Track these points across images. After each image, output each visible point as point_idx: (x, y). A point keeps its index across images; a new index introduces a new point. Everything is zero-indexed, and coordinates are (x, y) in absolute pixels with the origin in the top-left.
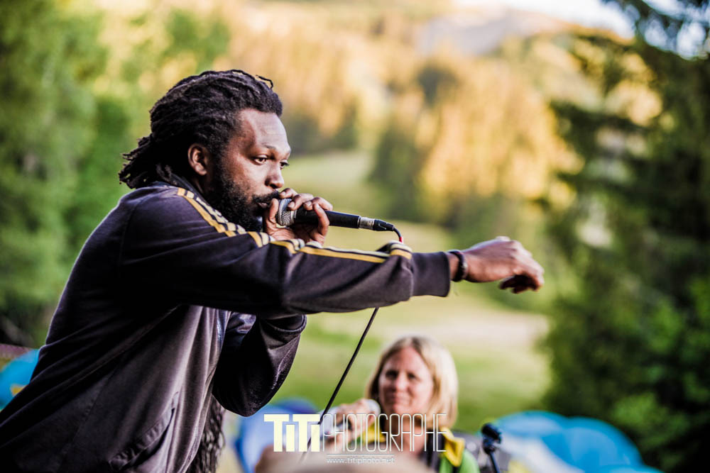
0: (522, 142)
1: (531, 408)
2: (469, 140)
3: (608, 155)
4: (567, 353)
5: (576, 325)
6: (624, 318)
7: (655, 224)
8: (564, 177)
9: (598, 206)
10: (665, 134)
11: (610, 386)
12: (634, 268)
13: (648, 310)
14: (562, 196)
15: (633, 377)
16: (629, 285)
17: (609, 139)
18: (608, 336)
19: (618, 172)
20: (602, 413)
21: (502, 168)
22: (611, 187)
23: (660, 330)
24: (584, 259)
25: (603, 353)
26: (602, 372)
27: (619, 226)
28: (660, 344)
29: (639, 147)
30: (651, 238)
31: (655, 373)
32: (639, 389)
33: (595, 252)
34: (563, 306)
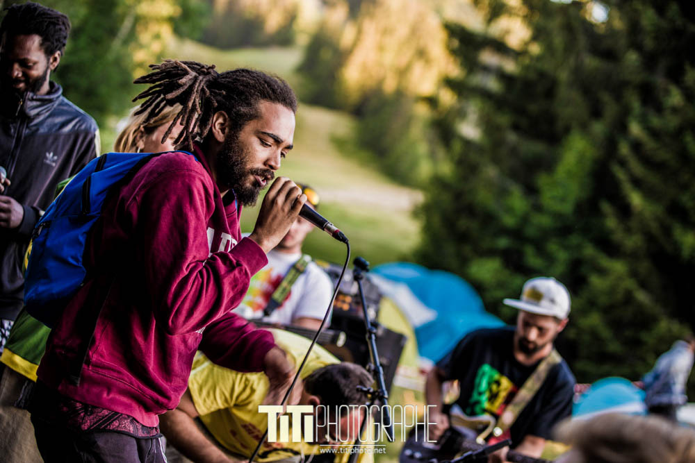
0: (422, 54)
1: (403, 260)
2: (381, 48)
3: (486, 69)
4: (436, 220)
5: (446, 198)
6: (484, 197)
7: (516, 127)
8: (449, 83)
9: (474, 109)
10: (532, 58)
11: (467, 249)
12: (496, 160)
13: (503, 193)
14: (447, 98)
15: (486, 243)
16: (491, 172)
17: (488, 58)
18: (470, 210)
19: (492, 84)
20: (459, 269)
21: (403, 72)
22: (485, 94)
23: (510, 210)
24: (457, 147)
25: (464, 223)
26: (462, 238)
27: (488, 125)
28: (509, 221)
29: (510, 66)
30: (512, 137)
31: (503, 242)
32: (490, 253)
33: (467, 143)
34: (438, 182)
